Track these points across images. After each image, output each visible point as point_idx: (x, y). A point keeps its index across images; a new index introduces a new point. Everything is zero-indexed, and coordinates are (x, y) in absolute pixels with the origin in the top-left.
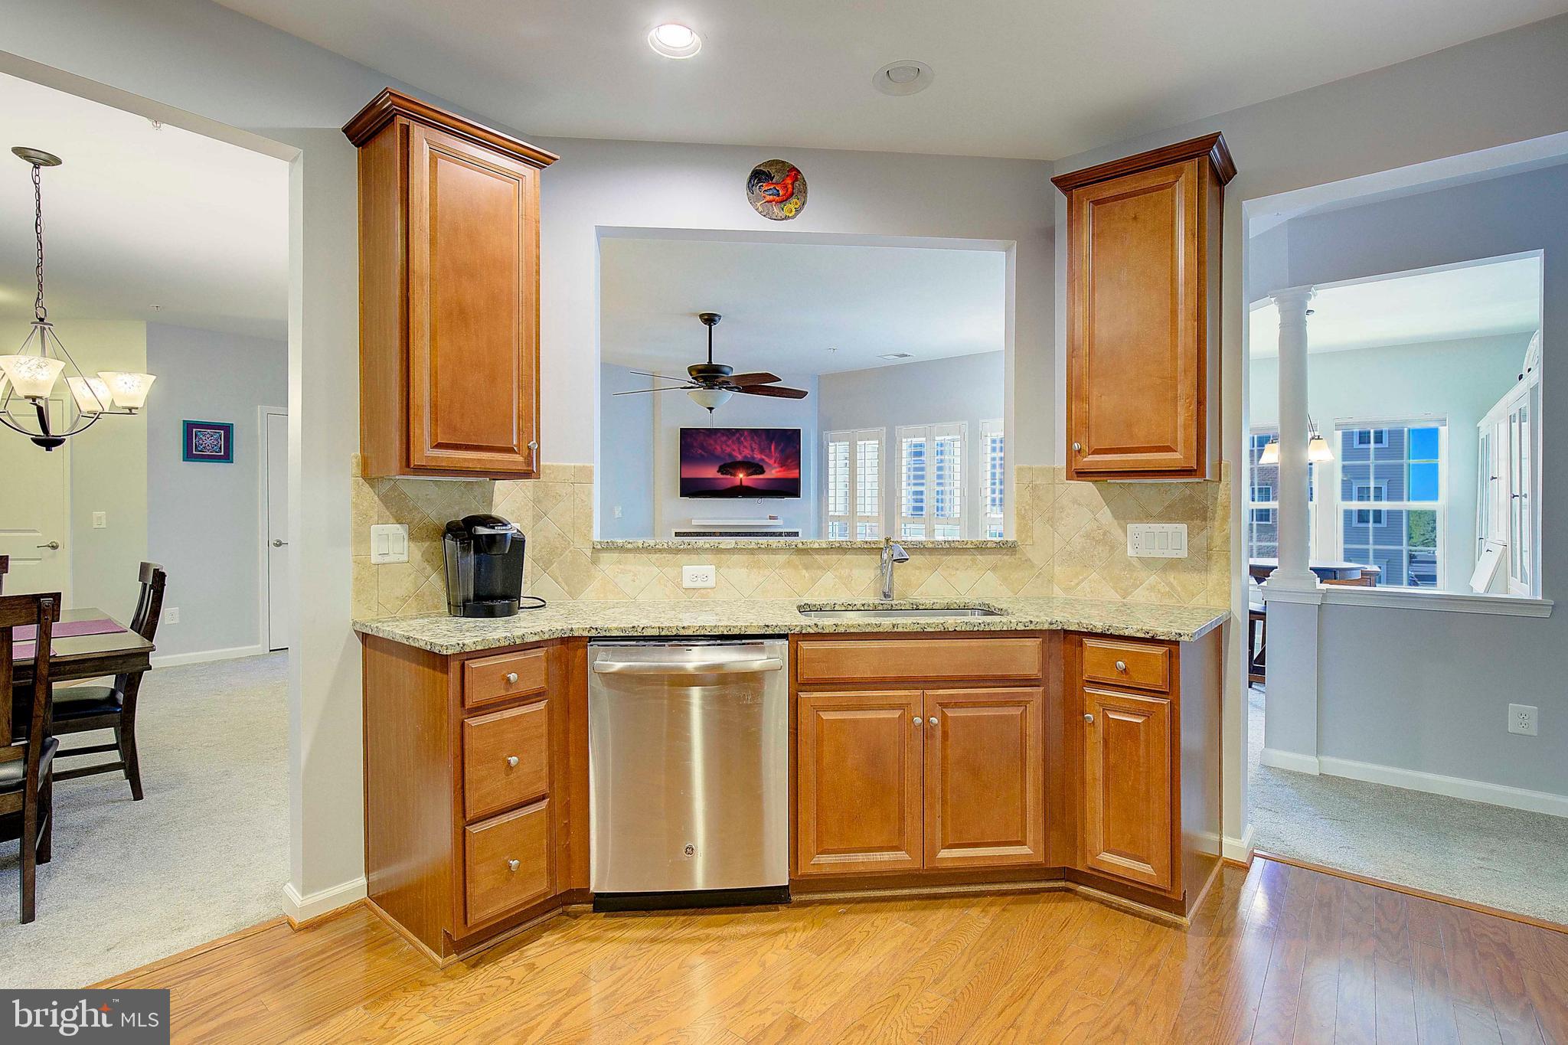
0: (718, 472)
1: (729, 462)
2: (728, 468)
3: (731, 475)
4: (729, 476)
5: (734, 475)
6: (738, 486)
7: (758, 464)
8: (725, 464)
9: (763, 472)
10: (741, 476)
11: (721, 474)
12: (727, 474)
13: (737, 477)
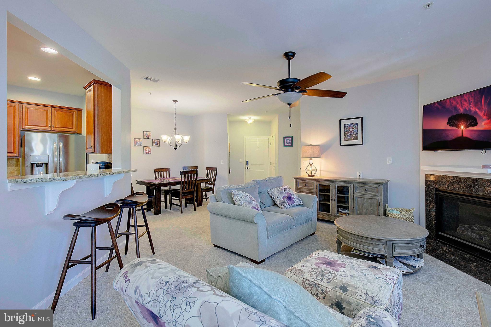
0: (448, 123)
2: (454, 120)
3: (456, 127)
4: (454, 128)
5: (458, 126)
6: (460, 137)
7: (473, 117)
8: (452, 116)
9: (476, 124)
10: (462, 127)
11: (450, 126)
12: (454, 126)
13: (460, 129)
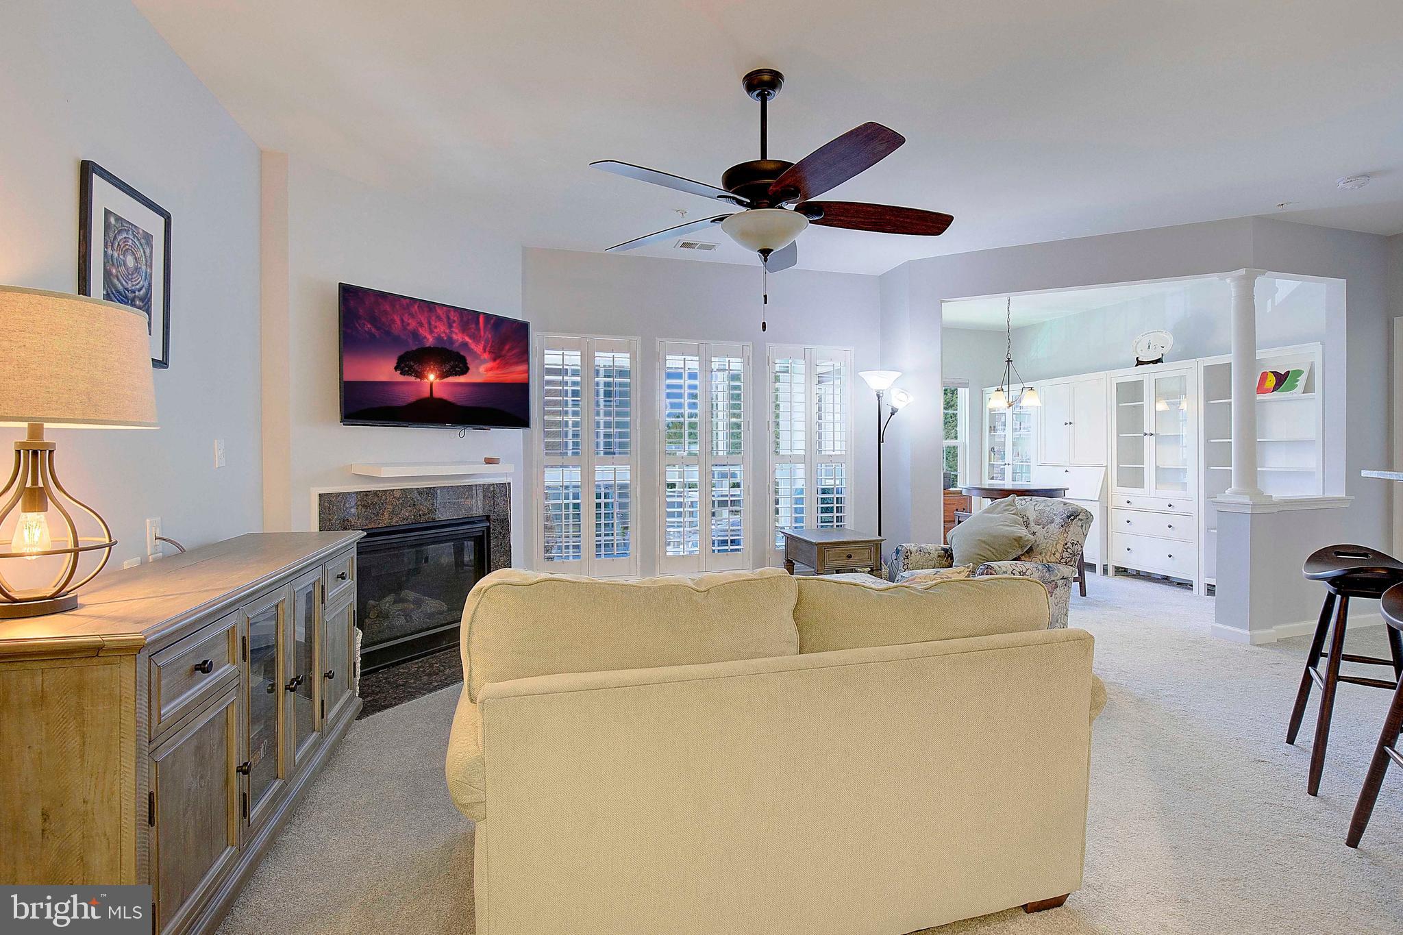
0: (396, 369)
1: (414, 348)
2: (411, 362)
3: (417, 376)
4: (412, 379)
5: (420, 375)
6: (428, 398)
7: (458, 353)
8: (407, 353)
9: (464, 370)
10: (432, 377)
11: (401, 374)
12: (411, 375)
13: (426, 380)
